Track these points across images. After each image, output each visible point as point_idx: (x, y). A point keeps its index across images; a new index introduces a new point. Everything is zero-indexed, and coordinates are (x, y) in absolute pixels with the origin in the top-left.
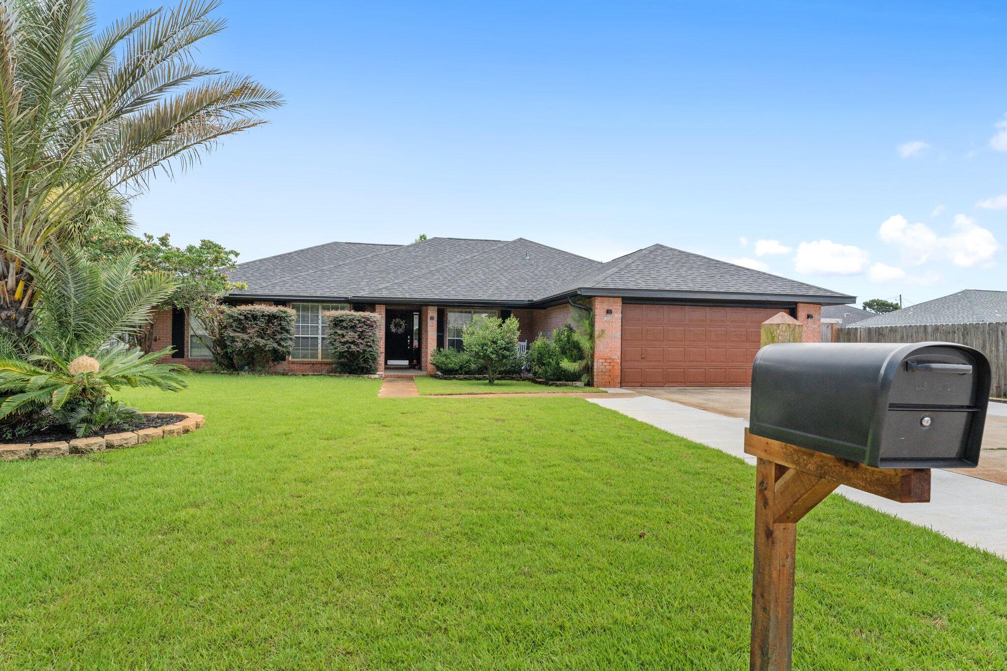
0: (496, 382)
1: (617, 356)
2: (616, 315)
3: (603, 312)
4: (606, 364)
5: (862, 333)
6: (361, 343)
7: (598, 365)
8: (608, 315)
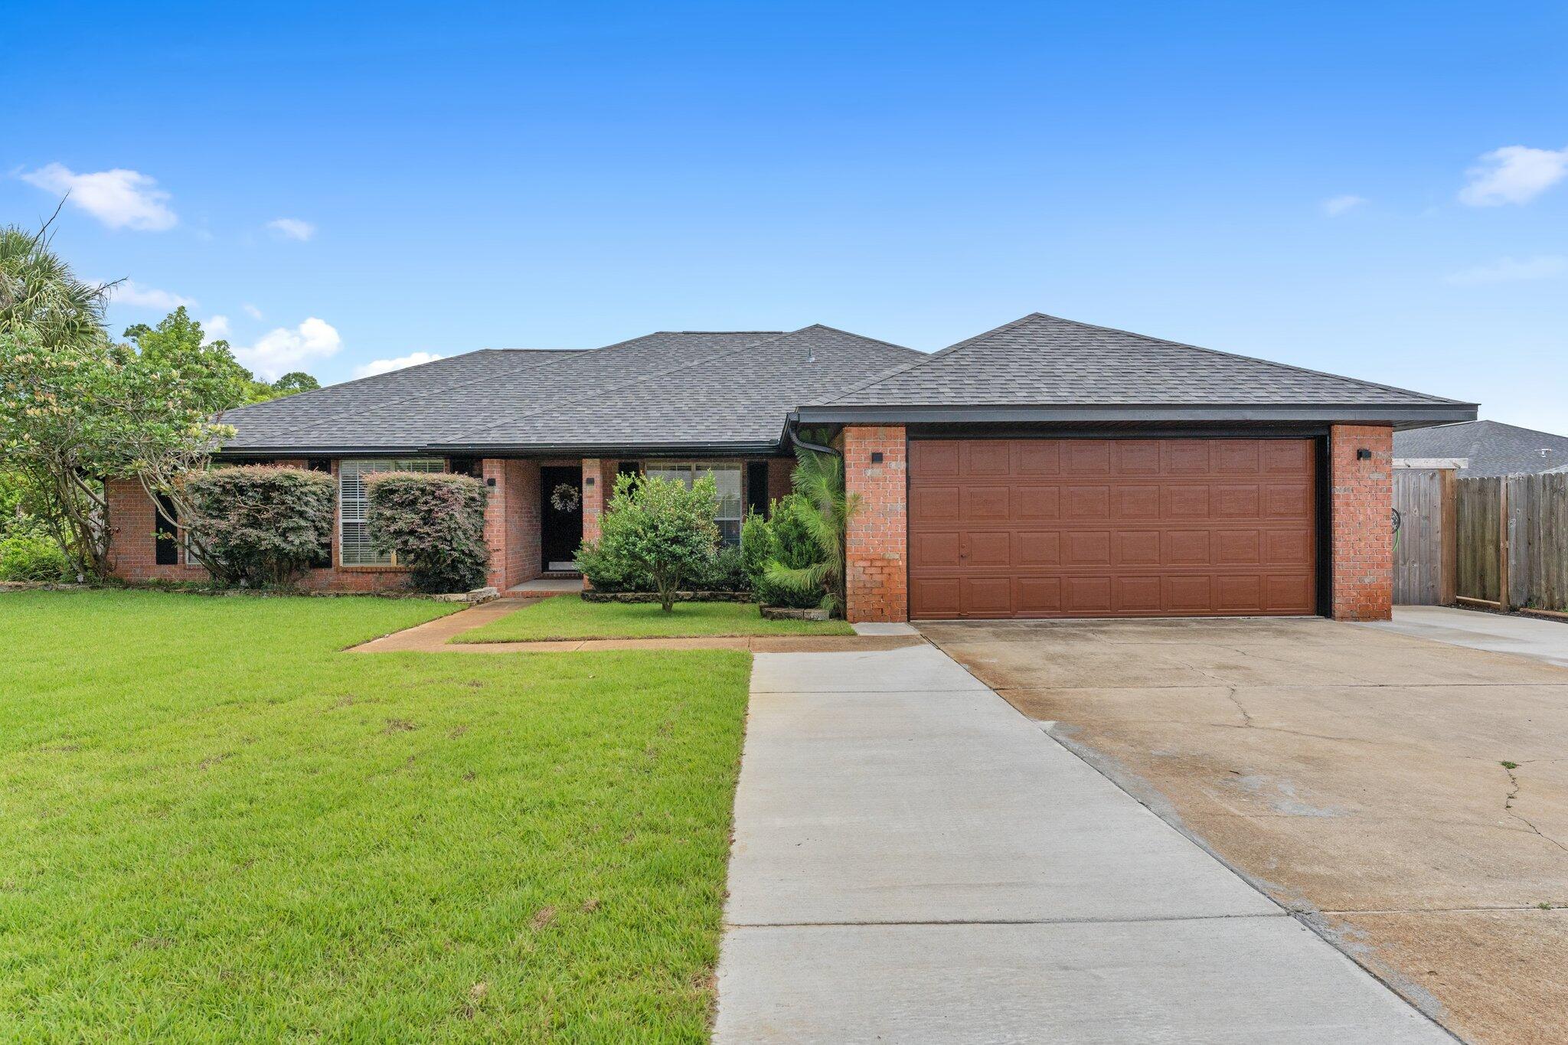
0: (677, 606)
1: (897, 553)
2: (893, 465)
3: (865, 458)
4: (873, 570)
5: (1512, 488)
6: (428, 534)
7: (855, 574)
8: (876, 465)
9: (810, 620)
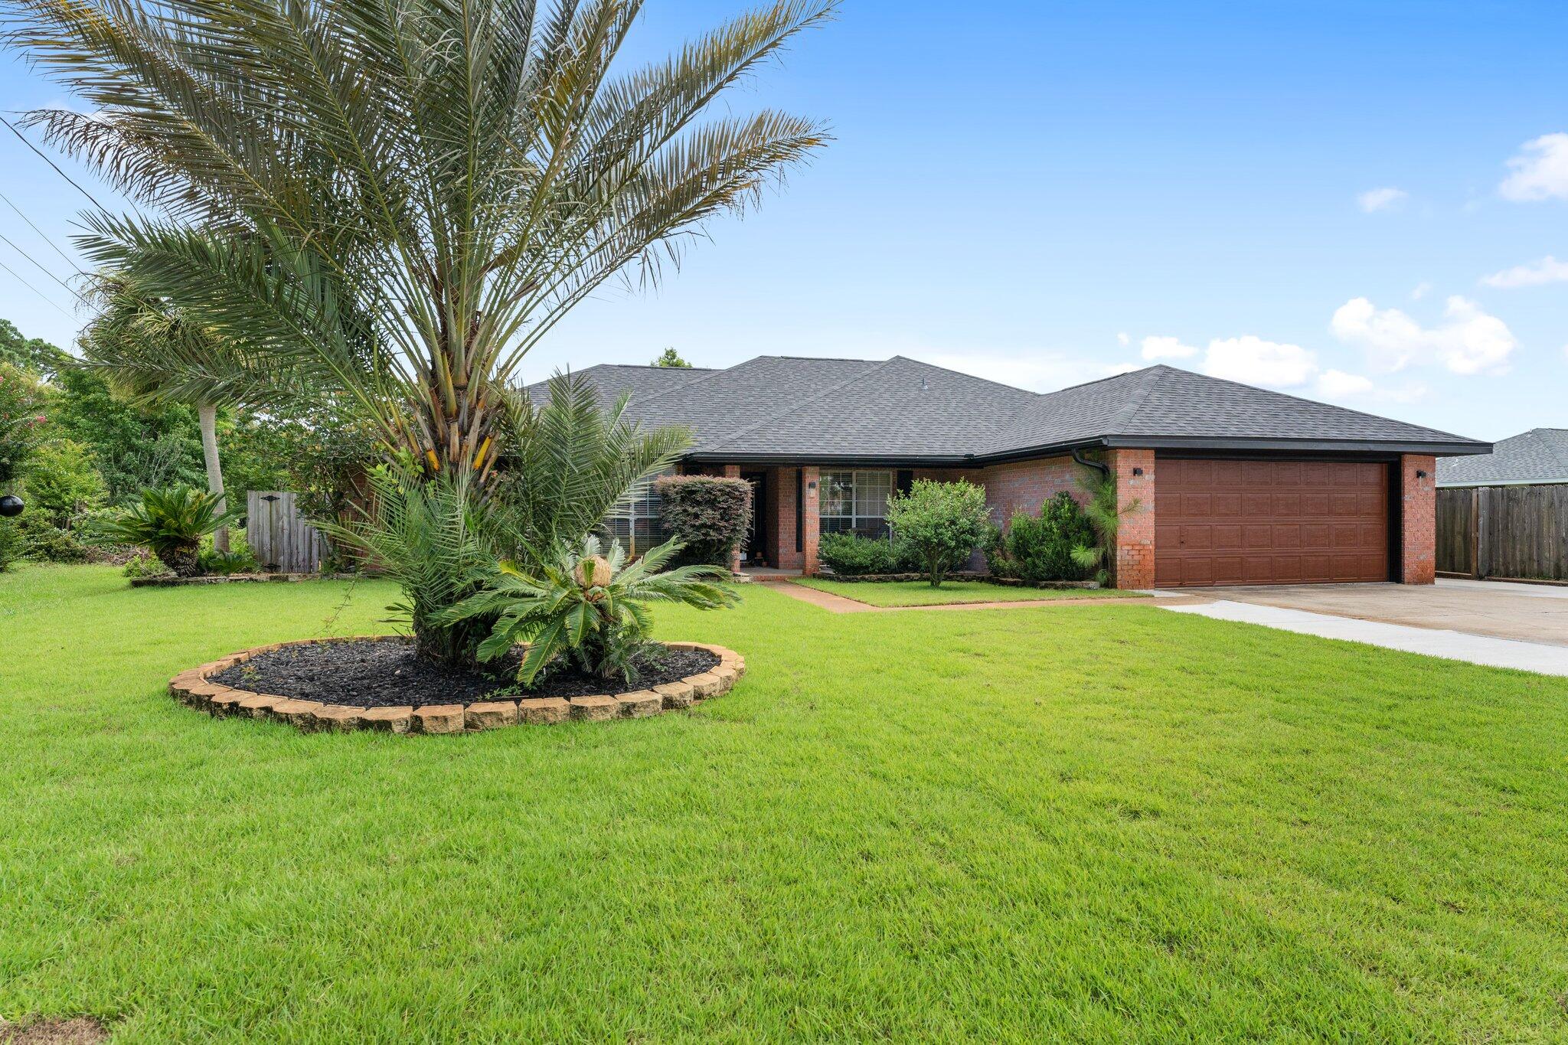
0: (943, 584)
1: (1148, 539)
2: (1147, 477)
3: (1129, 472)
4: (1133, 552)
7: (1123, 555)
8: (1136, 477)
9: (1089, 588)
